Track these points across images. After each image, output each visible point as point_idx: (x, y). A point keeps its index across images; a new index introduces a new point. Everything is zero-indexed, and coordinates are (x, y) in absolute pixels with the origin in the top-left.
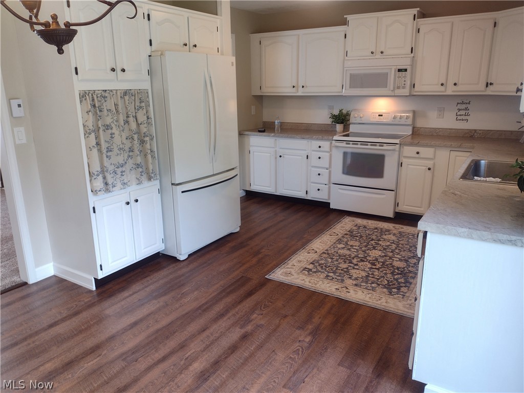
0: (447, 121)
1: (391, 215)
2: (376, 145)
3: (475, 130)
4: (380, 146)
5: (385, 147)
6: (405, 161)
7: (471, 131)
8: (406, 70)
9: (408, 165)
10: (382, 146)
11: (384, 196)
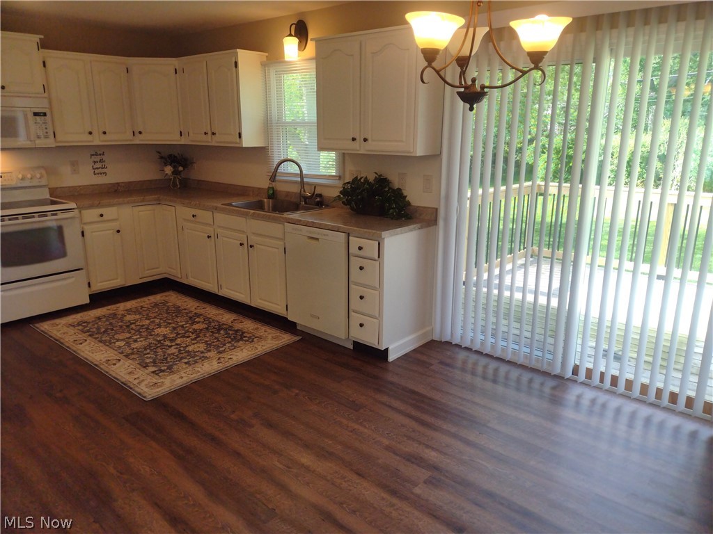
0: (84, 177)
1: (87, 301)
2: (46, 216)
3: (117, 183)
4: (53, 215)
5: (61, 216)
6: (87, 229)
7: (113, 185)
8: (45, 114)
9: (92, 232)
10: (56, 215)
11: (73, 280)
